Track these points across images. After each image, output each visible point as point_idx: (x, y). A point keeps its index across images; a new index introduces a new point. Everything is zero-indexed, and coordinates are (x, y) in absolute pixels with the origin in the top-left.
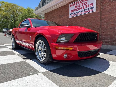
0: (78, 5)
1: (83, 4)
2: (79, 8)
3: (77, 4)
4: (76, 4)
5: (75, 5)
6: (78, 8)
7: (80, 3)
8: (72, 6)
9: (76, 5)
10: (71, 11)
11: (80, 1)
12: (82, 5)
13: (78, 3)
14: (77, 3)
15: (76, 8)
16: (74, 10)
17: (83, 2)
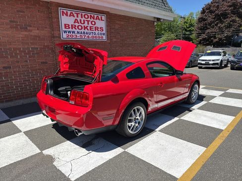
0: (81, 20)
1: (90, 22)
2: (83, 25)
3: (78, 17)
4: (75, 15)
5: (74, 17)
6: (80, 24)
7: (84, 18)
8: (67, 15)
9: (76, 18)
10: (65, 25)
11: (83, 14)
12: (88, 24)
13: (79, 16)
14: (77, 14)
15: (77, 24)
16: (72, 25)
17: (89, 19)
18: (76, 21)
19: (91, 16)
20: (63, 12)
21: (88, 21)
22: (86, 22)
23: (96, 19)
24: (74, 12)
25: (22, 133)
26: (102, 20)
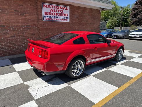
0: (54, 10)
3: (52, 8)
4: (51, 7)
5: (50, 8)
6: (54, 12)
7: (56, 9)
8: (46, 7)
10: (45, 12)
11: (56, 6)
12: (59, 12)
13: (54, 7)
14: (52, 6)
15: (52, 12)
16: (49, 13)
17: (59, 9)
18: (51, 10)
19: (60, 7)
20: (44, 5)
21: (59, 10)
22: (57, 11)
23: (63, 9)
24: (50, 5)
25: (17, 72)
26: (67, 9)
